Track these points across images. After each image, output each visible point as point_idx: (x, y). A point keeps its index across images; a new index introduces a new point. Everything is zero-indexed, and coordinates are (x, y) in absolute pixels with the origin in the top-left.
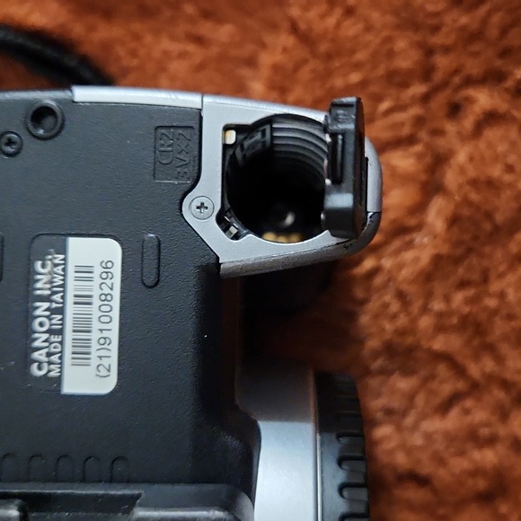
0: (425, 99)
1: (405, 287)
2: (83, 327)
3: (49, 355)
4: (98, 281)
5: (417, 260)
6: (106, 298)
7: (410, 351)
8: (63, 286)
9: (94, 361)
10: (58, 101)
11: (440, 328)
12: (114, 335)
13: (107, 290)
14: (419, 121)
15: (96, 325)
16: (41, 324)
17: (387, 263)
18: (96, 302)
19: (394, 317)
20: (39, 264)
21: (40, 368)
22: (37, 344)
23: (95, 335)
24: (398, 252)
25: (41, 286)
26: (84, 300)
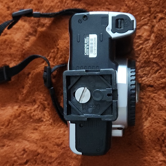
0: (150, 16)
1: (148, 50)
2: (92, 48)
3: (87, 52)
4: (94, 41)
5: (149, 45)
6: (95, 43)
7: (149, 62)
8: (89, 42)
9: (94, 53)
10: (87, 14)
11: (154, 58)
12: (96, 49)
13: (95, 42)
14: (149, 20)
15: (94, 47)
16: (86, 47)
17: (144, 46)
18: (93, 44)
19: (146, 56)
20: (85, 39)
21: (86, 54)
22: (85, 50)
23: (93, 49)
24: (146, 44)
25: (86, 42)
26: (92, 44)
